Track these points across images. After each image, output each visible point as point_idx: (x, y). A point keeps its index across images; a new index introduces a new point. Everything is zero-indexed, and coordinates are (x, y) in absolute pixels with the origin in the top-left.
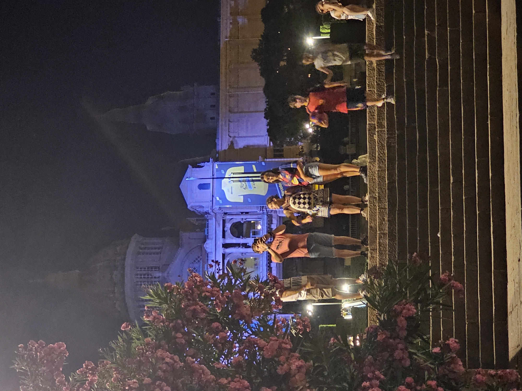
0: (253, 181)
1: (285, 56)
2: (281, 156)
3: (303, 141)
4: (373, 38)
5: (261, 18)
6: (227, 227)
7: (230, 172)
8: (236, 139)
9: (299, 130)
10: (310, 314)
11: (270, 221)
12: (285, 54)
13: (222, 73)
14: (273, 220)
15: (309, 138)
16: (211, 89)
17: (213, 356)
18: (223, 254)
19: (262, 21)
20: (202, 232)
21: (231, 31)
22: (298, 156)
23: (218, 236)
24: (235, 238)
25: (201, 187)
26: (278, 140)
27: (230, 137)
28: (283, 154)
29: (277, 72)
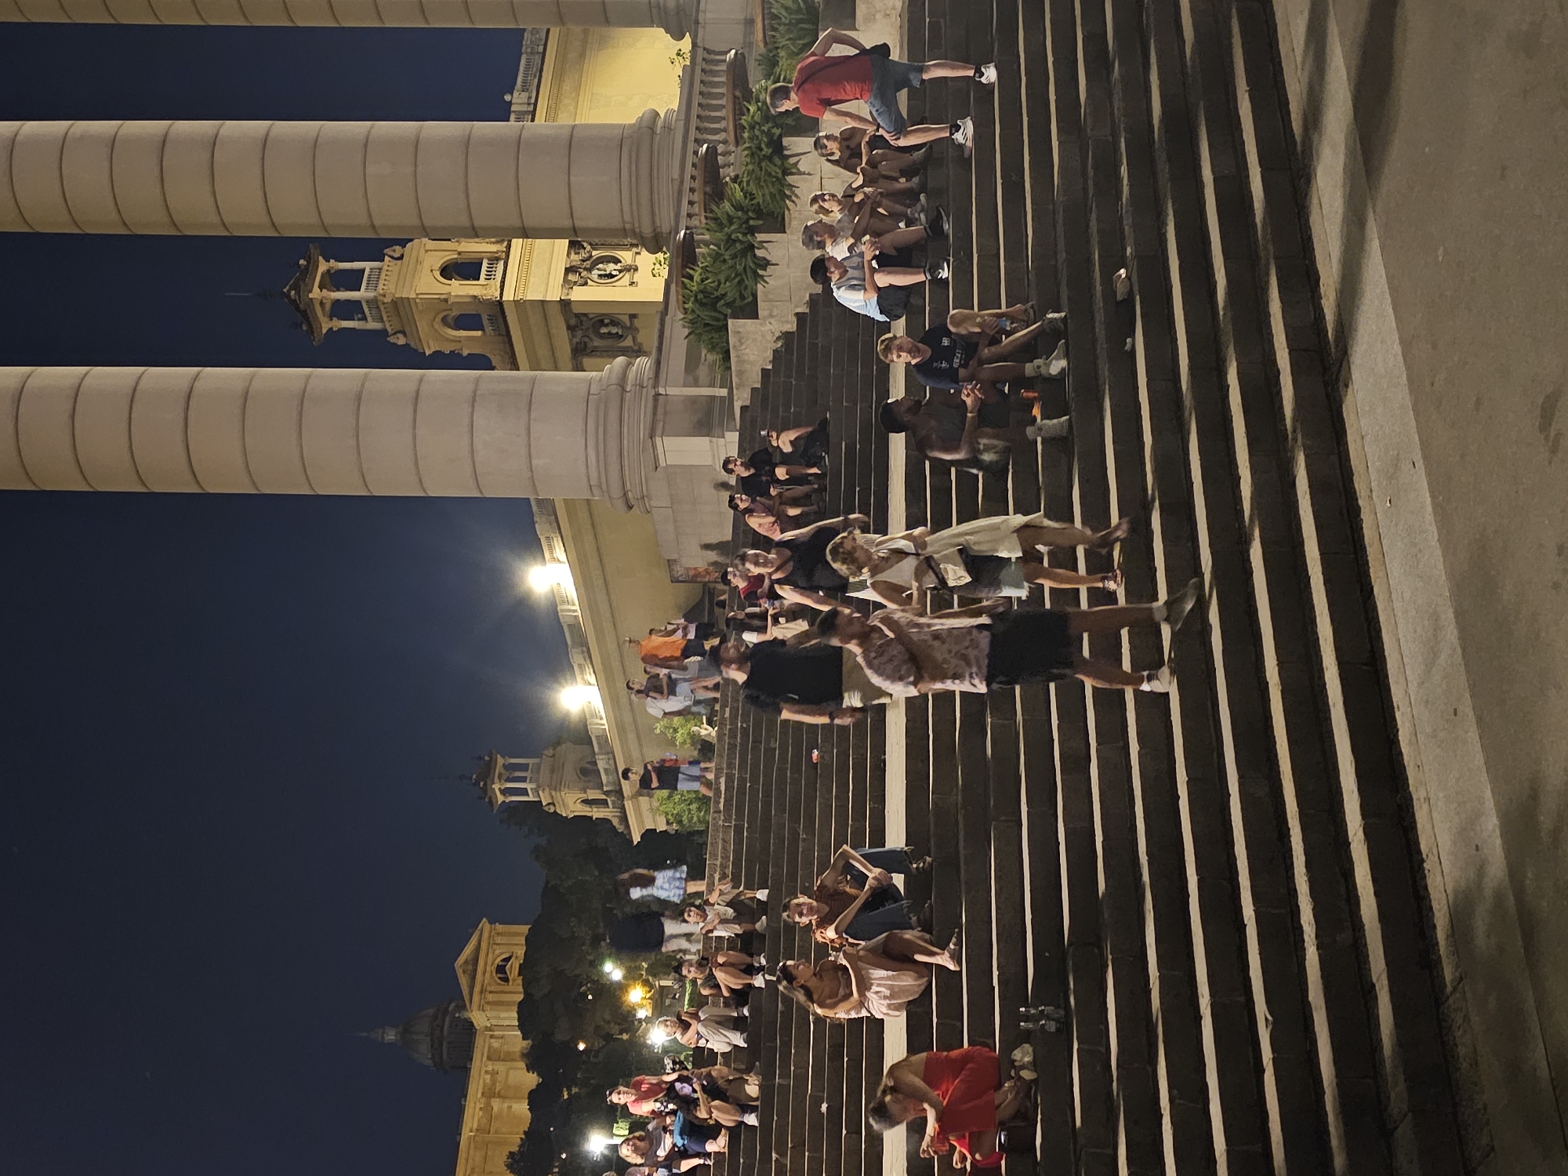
21: (479, 1121)
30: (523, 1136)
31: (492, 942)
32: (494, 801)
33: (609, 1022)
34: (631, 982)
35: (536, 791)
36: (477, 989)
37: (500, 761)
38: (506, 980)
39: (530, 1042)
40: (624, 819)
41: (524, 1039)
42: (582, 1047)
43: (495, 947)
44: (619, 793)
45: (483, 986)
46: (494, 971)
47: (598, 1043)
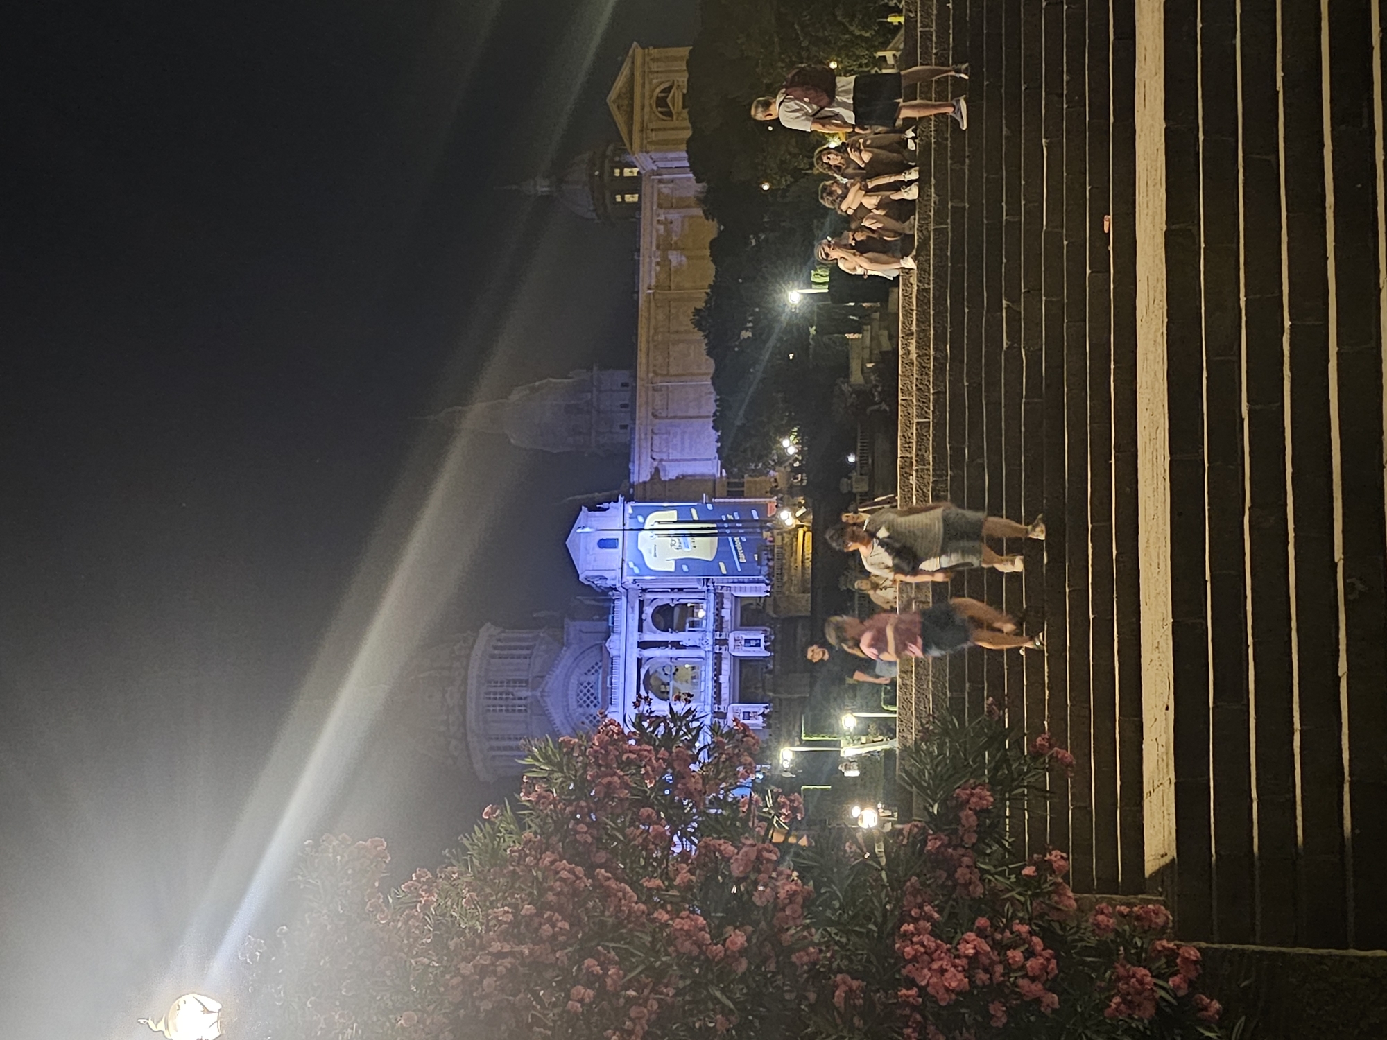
0: (692, 535)
1: (750, 321)
2: (741, 495)
3: (777, 468)
5: (710, 256)
6: (645, 612)
7: (652, 520)
8: (664, 463)
9: (773, 450)
10: (786, 765)
11: (720, 604)
12: (750, 318)
13: (641, 350)
14: (725, 601)
15: (787, 464)
16: (621, 376)
18: (638, 659)
19: (712, 261)
20: (604, 620)
21: (657, 277)
22: (769, 494)
23: (630, 629)
24: (659, 631)
25: (604, 544)
26: (735, 466)
27: (654, 459)
28: (743, 491)
29: (736, 349)
30: (708, 291)
31: (647, 70)
33: (795, 156)
36: (636, 127)
38: (669, 114)
39: (705, 184)
41: (698, 181)
42: (766, 187)
43: (651, 76)
45: (642, 123)
46: (654, 106)
47: (783, 180)
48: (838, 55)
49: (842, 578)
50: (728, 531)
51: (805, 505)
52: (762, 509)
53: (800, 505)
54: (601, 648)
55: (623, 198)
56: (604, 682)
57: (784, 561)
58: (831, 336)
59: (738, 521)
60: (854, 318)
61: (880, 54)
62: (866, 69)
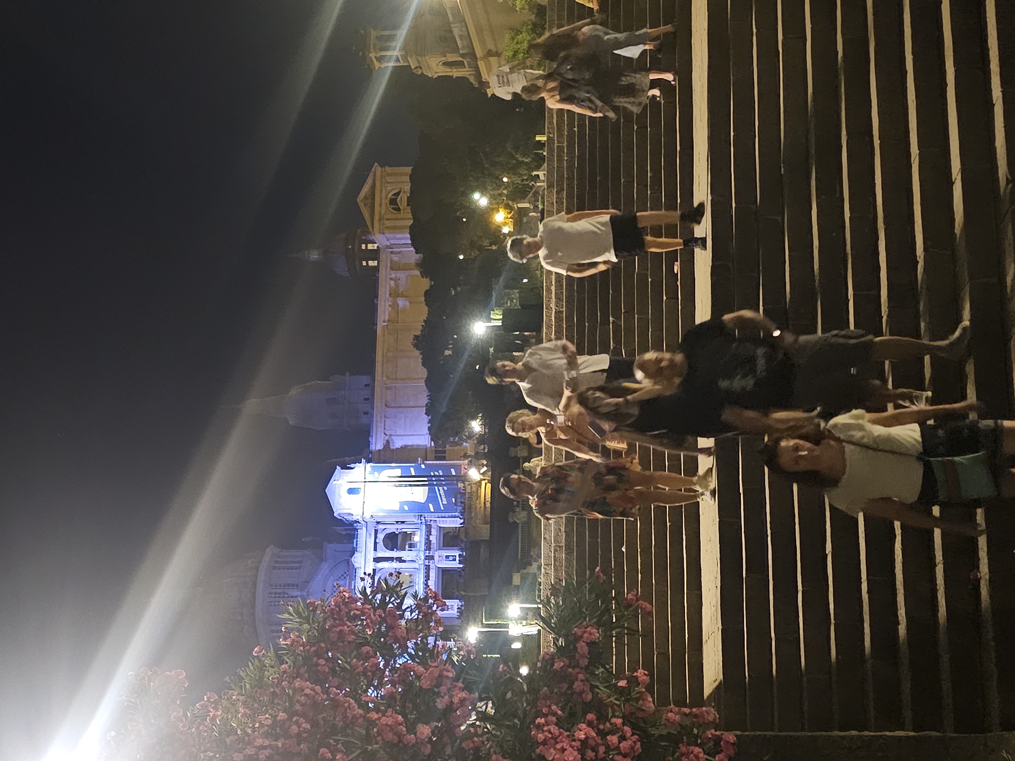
0: (410, 485)
1: (451, 344)
2: (444, 459)
3: (468, 441)
4: (552, 325)
5: (425, 301)
6: (379, 537)
7: (384, 475)
8: (393, 437)
9: (465, 428)
10: (473, 641)
11: (429, 532)
12: (451, 342)
13: (378, 362)
14: (433, 530)
15: (475, 438)
16: (365, 379)
17: (361, 687)
18: (373, 570)
19: (426, 304)
20: (350, 543)
21: (389, 314)
22: (462, 458)
23: (368, 549)
24: (387, 551)
25: (351, 491)
26: (439, 439)
27: (386, 435)
28: (445, 456)
29: (442, 362)
30: (423, 324)
31: (384, 181)
32: (372, 68)
33: (480, 237)
34: (496, 206)
35: (405, 58)
36: (377, 217)
37: (373, 33)
38: (398, 210)
39: (421, 255)
40: (478, 75)
41: (417, 253)
42: (461, 257)
43: (387, 185)
44: (473, 55)
45: (380, 215)
46: (388, 203)
47: (473, 254)
48: (508, 174)
49: (511, 513)
50: (435, 483)
51: (486, 465)
52: (458, 468)
53: (483, 465)
54: (349, 562)
55: (367, 263)
56: (350, 585)
57: (472, 503)
58: (503, 353)
59: (441, 476)
60: (519, 342)
61: (535, 173)
62: (525, 182)
